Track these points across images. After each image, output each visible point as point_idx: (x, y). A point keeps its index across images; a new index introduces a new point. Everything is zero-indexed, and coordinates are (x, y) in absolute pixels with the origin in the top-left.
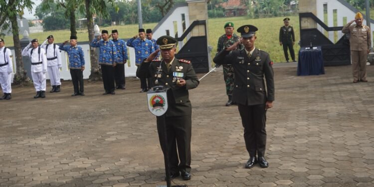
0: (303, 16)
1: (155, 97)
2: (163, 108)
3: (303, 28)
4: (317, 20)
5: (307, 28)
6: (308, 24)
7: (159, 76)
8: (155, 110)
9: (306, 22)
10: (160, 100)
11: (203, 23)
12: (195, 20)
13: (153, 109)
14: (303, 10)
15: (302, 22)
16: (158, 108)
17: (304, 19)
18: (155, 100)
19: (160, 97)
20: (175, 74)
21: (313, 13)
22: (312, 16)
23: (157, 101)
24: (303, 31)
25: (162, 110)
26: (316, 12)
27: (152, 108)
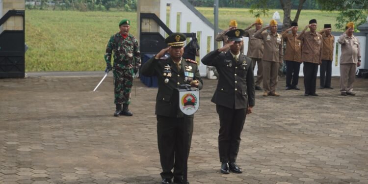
0: (144, 16)
1: (188, 95)
2: (194, 107)
3: (143, 31)
4: (159, 23)
5: (148, 31)
6: (149, 27)
7: (170, 75)
8: (186, 109)
9: (148, 24)
10: (191, 98)
11: (21, 14)
12: (11, 9)
13: (184, 108)
14: (145, 9)
15: (143, 24)
16: (189, 107)
17: (145, 21)
18: (187, 99)
19: (191, 95)
20: (187, 74)
21: (156, 14)
22: (154, 18)
23: (189, 99)
24: (143, 35)
25: (193, 108)
26: (159, 13)
27: (183, 106)
